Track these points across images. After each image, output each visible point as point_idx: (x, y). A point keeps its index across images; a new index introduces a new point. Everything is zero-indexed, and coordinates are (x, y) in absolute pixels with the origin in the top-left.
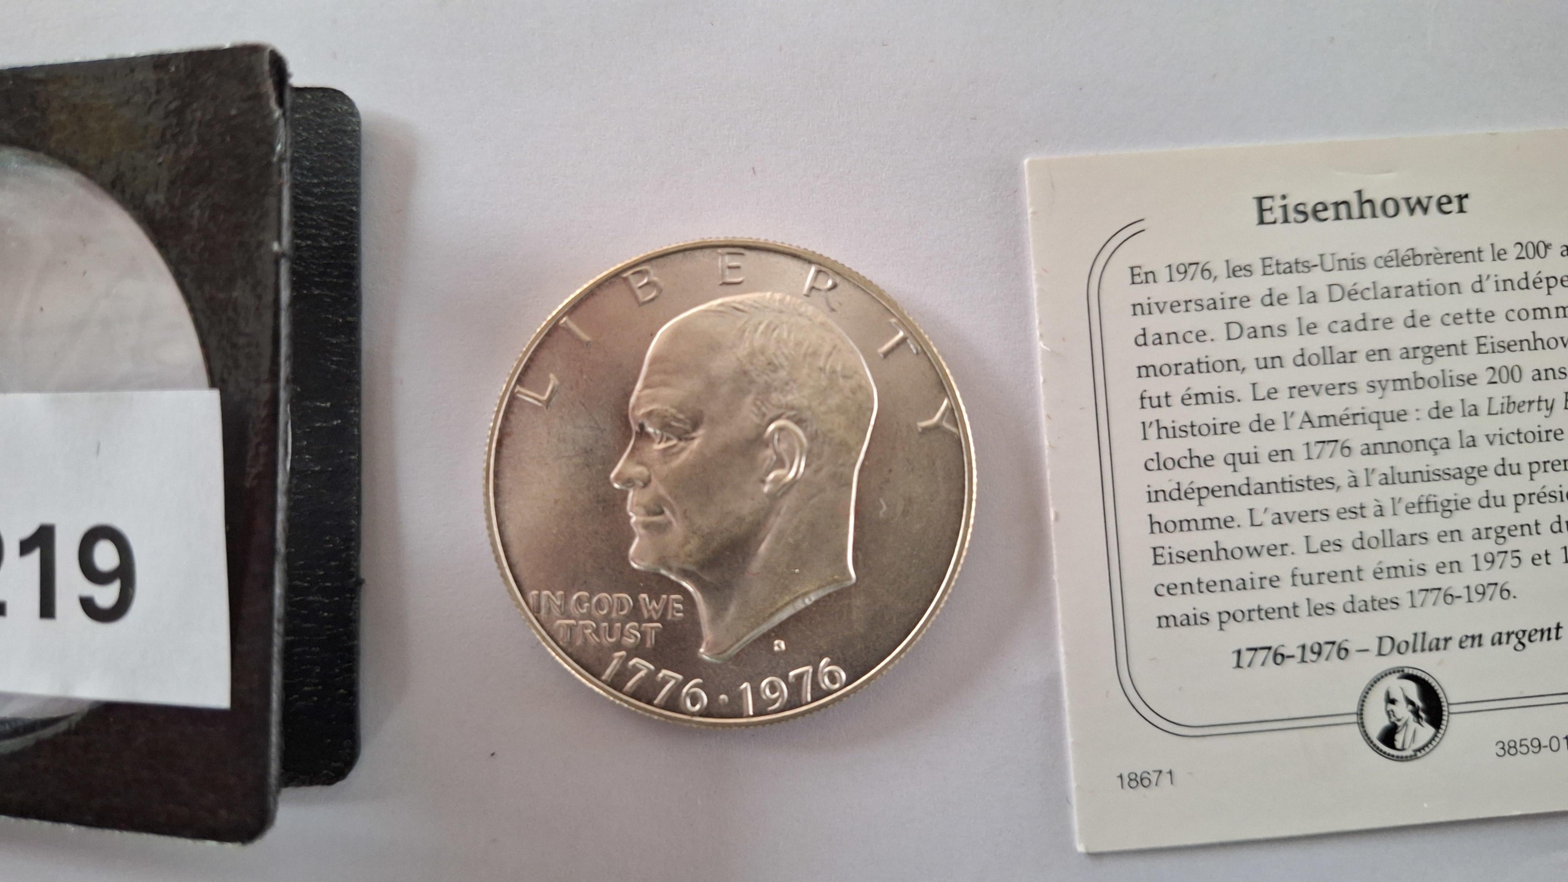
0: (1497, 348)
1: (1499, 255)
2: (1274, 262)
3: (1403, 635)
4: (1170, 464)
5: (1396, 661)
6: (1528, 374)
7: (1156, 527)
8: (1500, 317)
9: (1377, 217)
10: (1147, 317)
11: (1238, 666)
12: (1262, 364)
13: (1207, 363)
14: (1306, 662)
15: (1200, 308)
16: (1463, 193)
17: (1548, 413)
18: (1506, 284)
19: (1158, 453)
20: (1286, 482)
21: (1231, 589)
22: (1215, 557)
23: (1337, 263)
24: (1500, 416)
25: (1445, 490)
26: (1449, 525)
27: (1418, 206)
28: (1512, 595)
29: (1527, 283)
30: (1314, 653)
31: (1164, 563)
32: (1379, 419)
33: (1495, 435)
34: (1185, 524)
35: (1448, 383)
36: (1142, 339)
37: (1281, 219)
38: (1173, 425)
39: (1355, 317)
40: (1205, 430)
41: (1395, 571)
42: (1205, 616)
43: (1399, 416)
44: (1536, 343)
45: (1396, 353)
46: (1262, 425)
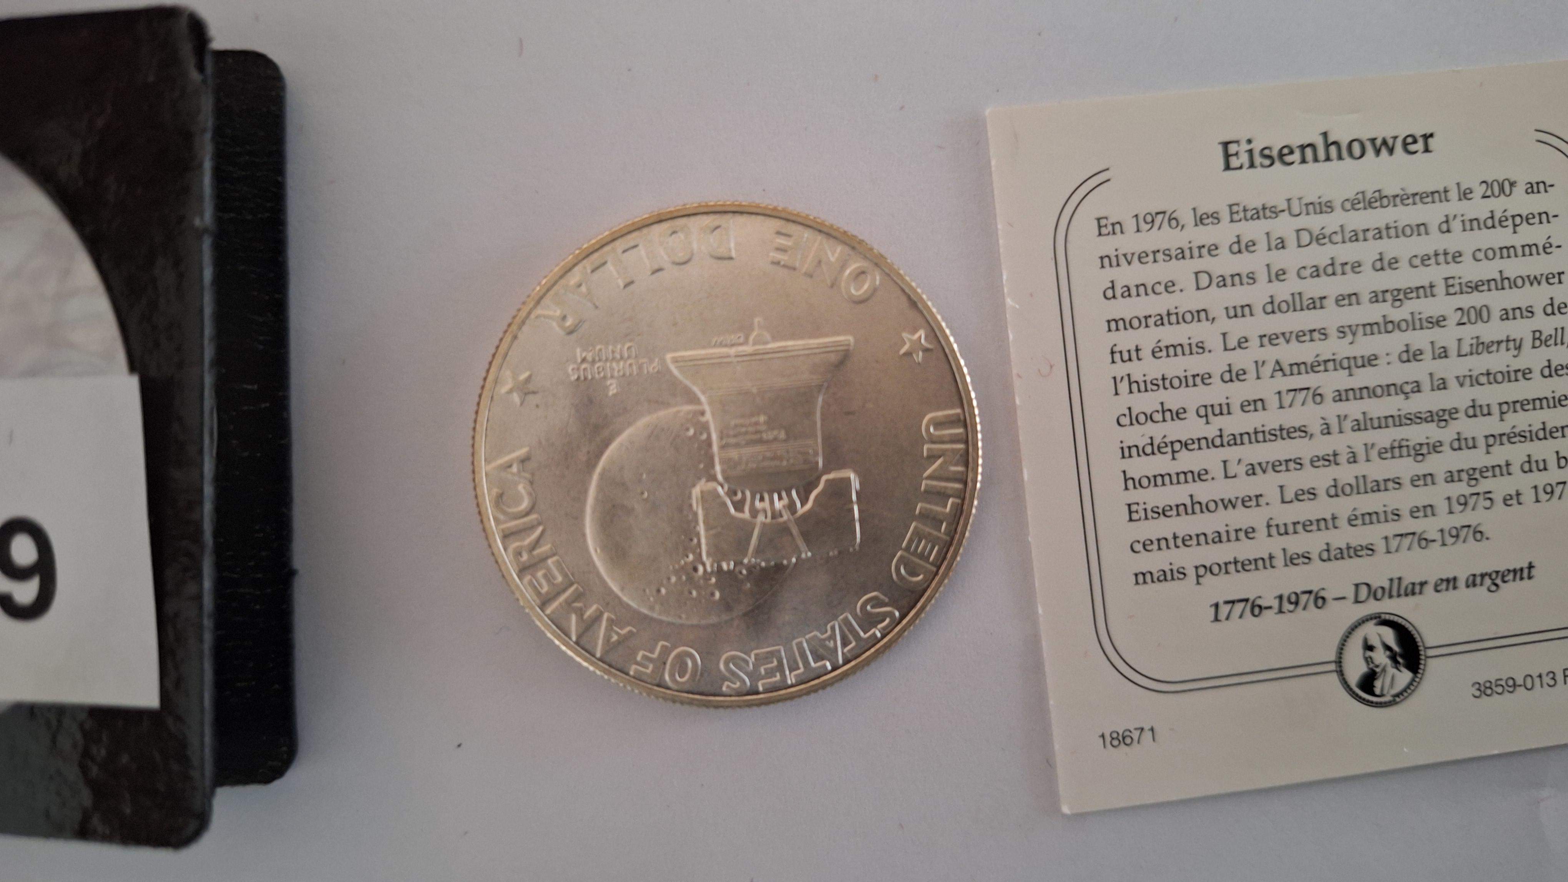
0: (1465, 289)
1: (1465, 195)
2: (1241, 208)
3: (1380, 581)
4: (1142, 418)
5: (1373, 607)
6: (1496, 314)
7: (1130, 483)
8: (1467, 258)
9: (1343, 159)
10: (1116, 270)
11: (1216, 619)
12: (1232, 313)
13: (1177, 314)
14: (1284, 612)
15: (1168, 258)
16: (1429, 132)
17: (1516, 353)
18: (1473, 224)
19: (1130, 409)
20: (1259, 432)
21: (1207, 543)
22: (1190, 511)
23: (1304, 208)
24: (1469, 357)
25: (1417, 434)
26: (1421, 469)
27: (1383, 146)
28: (1485, 536)
29: (1493, 222)
30: (1291, 603)
31: (1140, 519)
32: (1350, 364)
33: (1465, 376)
34: (1159, 479)
35: (1418, 326)
36: (1110, 293)
37: (1247, 164)
38: (1144, 379)
39: (1324, 261)
40: (1176, 382)
41: (1370, 518)
42: (1181, 570)
43: (1370, 361)
44: (1503, 282)
45: (1365, 297)
46: (1234, 375)
